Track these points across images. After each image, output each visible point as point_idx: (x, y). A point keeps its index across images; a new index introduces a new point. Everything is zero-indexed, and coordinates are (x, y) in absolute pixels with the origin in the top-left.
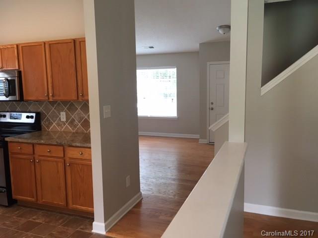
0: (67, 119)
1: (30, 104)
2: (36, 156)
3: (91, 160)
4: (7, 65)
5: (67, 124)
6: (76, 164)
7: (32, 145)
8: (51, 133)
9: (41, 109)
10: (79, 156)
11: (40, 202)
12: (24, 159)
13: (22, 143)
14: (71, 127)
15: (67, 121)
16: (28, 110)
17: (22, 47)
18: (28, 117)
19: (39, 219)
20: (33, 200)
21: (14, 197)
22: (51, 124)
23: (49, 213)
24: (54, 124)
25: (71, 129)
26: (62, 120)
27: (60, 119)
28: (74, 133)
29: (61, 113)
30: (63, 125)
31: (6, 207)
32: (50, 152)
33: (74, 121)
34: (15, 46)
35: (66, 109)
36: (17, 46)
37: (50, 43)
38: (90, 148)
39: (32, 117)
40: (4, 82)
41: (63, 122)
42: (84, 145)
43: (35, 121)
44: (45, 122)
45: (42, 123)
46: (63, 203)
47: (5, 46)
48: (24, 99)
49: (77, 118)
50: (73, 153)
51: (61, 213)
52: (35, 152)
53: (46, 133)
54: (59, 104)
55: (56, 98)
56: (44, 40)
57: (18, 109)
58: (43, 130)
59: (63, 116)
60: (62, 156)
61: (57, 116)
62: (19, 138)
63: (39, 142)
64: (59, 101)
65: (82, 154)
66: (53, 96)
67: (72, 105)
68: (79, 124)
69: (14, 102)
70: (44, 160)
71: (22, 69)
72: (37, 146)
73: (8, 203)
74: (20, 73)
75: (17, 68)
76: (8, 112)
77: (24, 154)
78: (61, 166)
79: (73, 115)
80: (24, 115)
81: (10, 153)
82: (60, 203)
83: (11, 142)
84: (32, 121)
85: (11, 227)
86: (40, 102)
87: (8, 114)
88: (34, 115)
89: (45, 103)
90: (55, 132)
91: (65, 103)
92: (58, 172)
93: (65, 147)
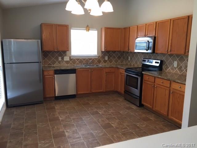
0: (178, 65)
1: (158, 55)
2: (155, 84)
3: (184, 92)
4: (149, 33)
5: (177, 69)
6: (176, 93)
7: (154, 78)
8: (167, 73)
9: (164, 59)
10: (178, 88)
11: (154, 109)
12: (150, 84)
13: (150, 75)
14: (179, 71)
15: (177, 67)
16: (157, 59)
17: (158, 23)
18: (156, 62)
19: (152, 118)
20: (151, 107)
21: (143, 103)
22: (168, 67)
23: (158, 117)
24: (170, 68)
25: (179, 72)
26: (174, 66)
27: (173, 65)
28: (180, 75)
29: (175, 62)
30: (174, 70)
31: (138, 107)
32: (162, 83)
33: (182, 67)
34: (155, 23)
35: (178, 59)
36: (156, 23)
37: (174, 19)
38: (185, 84)
39: (158, 63)
40: (147, 43)
41: (175, 67)
42: (182, 83)
43: (160, 65)
44: (165, 66)
45: (163, 67)
46: (165, 113)
47: (150, 23)
48: (155, 52)
49: (184, 66)
50: (175, 86)
51: (164, 119)
52: (155, 82)
53: (165, 72)
54: (174, 56)
55: (172, 52)
56: (171, 18)
57: (152, 58)
58: (163, 71)
59: (175, 64)
60: (169, 86)
61: (172, 64)
62: (149, 73)
63: (158, 76)
64: (174, 55)
65: (180, 87)
66: (170, 51)
67: (182, 57)
68: (185, 70)
69: (151, 54)
70: (159, 87)
71: (156, 36)
72: (157, 78)
73: (139, 105)
74: (155, 38)
75: (154, 35)
76: (147, 59)
77: (149, 81)
78: (167, 92)
79: (181, 63)
80: (154, 61)
81: (143, 80)
82: (164, 113)
83: (145, 74)
84: (158, 65)
85: (138, 116)
86: (163, 54)
87: (147, 60)
88: (159, 61)
89: (167, 55)
90: (169, 73)
91: (178, 56)
92: (165, 95)
93: (171, 82)
